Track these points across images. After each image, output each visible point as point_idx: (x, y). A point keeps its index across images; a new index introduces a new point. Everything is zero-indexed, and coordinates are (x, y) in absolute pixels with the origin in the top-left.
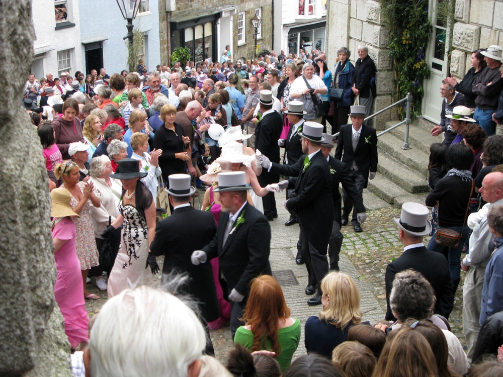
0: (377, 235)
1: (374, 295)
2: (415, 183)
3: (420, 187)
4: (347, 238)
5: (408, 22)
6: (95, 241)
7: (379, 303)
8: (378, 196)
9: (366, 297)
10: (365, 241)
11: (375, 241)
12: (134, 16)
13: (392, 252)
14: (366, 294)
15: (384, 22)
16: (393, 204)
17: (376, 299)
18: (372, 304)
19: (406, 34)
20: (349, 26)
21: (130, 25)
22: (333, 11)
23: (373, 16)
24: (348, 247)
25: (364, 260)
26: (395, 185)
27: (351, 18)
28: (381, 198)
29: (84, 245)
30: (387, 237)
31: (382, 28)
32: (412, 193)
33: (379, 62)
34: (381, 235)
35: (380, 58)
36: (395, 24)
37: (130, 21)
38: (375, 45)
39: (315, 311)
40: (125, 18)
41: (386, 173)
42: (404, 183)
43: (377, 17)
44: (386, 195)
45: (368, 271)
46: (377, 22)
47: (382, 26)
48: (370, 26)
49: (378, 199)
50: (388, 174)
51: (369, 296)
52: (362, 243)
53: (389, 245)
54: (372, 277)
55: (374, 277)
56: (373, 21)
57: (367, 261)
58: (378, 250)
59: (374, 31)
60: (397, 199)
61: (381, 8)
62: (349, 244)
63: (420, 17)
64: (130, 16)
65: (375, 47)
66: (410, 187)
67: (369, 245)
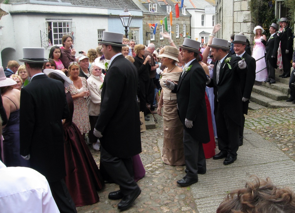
0: (265, 119)
1: (279, 149)
2: (278, 95)
3: (281, 97)
4: (247, 121)
5: (265, 19)
6: (89, 117)
7: (285, 153)
8: (258, 103)
9: (274, 150)
10: (259, 122)
11: (265, 122)
12: (128, 26)
13: (278, 126)
14: (274, 148)
15: (253, 20)
16: (267, 106)
17: (282, 151)
18: (280, 154)
19: (265, 25)
20: (233, 27)
21: (126, 30)
22: (225, 21)
23: (247, 18)
24: (250, 125)
25: (263, 131)
26: (266, 98)
27: (234, 23)
28: (260, 104)
29: (79, 118)
30: (272, 119)
31: (252, 23)
32: (277, 100)
33: (251, 40)
34: (268, 119)
35: (251, 38)
36: (258, 20)
37: (126, 27)
38: (248, 32)
39: (241, 160)
40: (124, 26)
41: (260, 93)
42: (272, 96)
43: (249, 18)
44: (263, 102)
45: (269, 136)
46: (249, 21)
47: (252, 22)
48: (245, 24)
49: (258, 105)
50: (261, 92)
51: (276, 150)
52: (258, 123)
53: (275, 123)
54: (273, 139)
55: (274, 139)
56: (247, 21)
57: (265, 131)
58: (270, 126)
59: (248, 25)
60: (270, 103)
61: (251, 13)
62: (250, 124)
63: (271, 16)
64: (126, 25)
65: (248, 33)
66: (276, 97)
67: (263, 124)
